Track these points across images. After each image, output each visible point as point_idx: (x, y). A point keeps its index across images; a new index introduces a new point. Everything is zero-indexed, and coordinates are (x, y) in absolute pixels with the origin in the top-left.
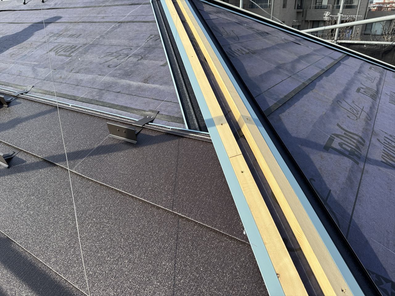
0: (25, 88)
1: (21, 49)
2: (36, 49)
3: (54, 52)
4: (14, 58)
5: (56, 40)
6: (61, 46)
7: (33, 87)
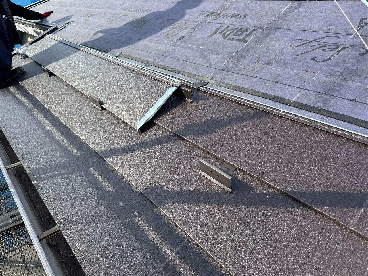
0: (202, 78)
1: (176, 29)
2: (195, 30)
3: (221, 35)
4: (171, 39)
5: (216, 20)
6: (227, 28)
7: (212, 78)
